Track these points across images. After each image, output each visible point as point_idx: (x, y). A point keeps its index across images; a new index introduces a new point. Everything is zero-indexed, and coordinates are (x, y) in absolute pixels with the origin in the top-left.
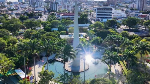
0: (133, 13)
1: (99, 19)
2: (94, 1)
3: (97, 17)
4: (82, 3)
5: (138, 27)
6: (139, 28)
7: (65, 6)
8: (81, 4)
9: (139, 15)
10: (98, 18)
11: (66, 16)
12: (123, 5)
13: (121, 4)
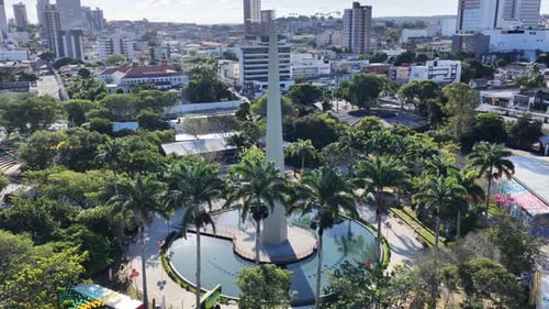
0: (344, 61)
1: (256, 83)
2: (194, 25)
3: (245, 79)
4: (159, 33)
5: (378, 103)
6: (383, 105)
7: (111, 41)
8: (156, 34)
9: (362, 66)
10: (249, 79)
11: (141, 79)
12: (295, 37)
13: (288, 35)
